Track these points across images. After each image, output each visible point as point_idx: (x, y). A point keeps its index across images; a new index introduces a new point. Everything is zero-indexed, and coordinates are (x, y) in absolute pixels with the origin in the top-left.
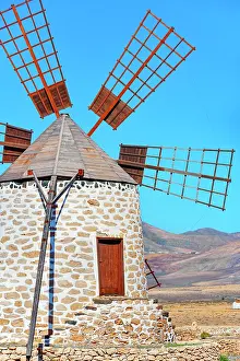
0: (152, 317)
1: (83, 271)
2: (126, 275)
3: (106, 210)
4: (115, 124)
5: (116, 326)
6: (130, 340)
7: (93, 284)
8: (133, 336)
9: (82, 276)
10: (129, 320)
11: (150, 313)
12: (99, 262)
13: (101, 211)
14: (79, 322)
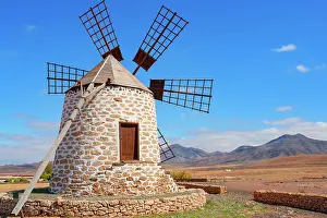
0: (157, 174)
1: (109, 144)
2: (141, 147)
3: (127, 105)
4: (147, 68)
5: (128, 182)
6: (138, 192)
7: (116, 153)
8: (141, 189)
9: (107, 148)
10: (138, 178)
11: (155, 172)
12: (120, 139)
13: (123, 106)
14: (99, 179)
